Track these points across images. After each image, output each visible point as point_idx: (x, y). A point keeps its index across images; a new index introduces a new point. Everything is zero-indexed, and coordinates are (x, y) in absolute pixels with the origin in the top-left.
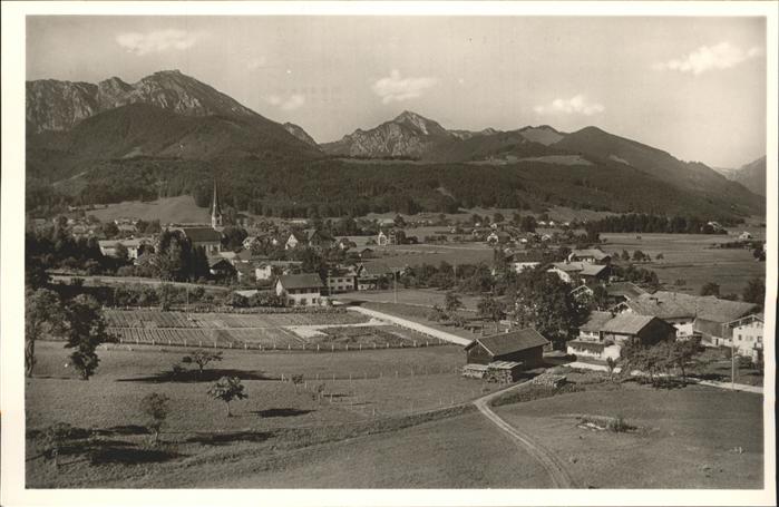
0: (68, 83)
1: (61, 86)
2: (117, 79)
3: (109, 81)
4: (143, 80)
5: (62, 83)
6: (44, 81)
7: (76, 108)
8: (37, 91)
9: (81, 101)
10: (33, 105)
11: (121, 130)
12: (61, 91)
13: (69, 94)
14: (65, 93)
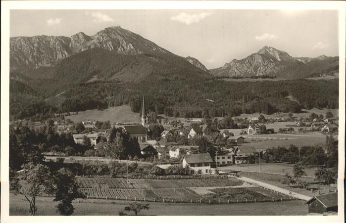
0: (53, 37)
1: (48, 39)
2: (82, 33)
3: (77, 35)
5: (49, 37)
6: (38, 36)
7: (58, 52)
8: (35, 43)
9: (61, 48)
10: (32, 51)
11: (85, 65)
12: (49, 42)
13: (54, 44)
14: (51, 44)
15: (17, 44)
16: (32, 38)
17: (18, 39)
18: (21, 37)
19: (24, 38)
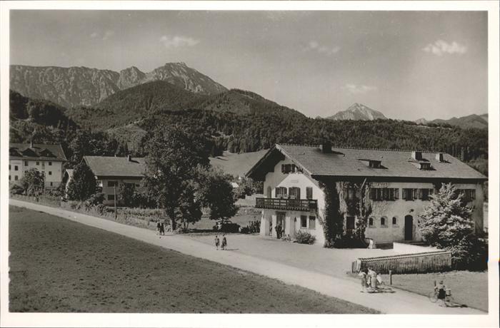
0: (96, 70)
1: (90, 72)
2: (136, 69)
3: (129, 70)
4: (156, 70)
5: (91, 70)
6: (76, 68)
7: (102, 90)
8: (71, 76)
9: (106, 85)
10: (67, 86)
11: (144, 103)
12: (90, 77)
13: (97, 79)
14: (94, 78)
15: (46, 76)
16: (67, 69)
17: (48, 69)
18: (53, 67)
19: (57, 68)
